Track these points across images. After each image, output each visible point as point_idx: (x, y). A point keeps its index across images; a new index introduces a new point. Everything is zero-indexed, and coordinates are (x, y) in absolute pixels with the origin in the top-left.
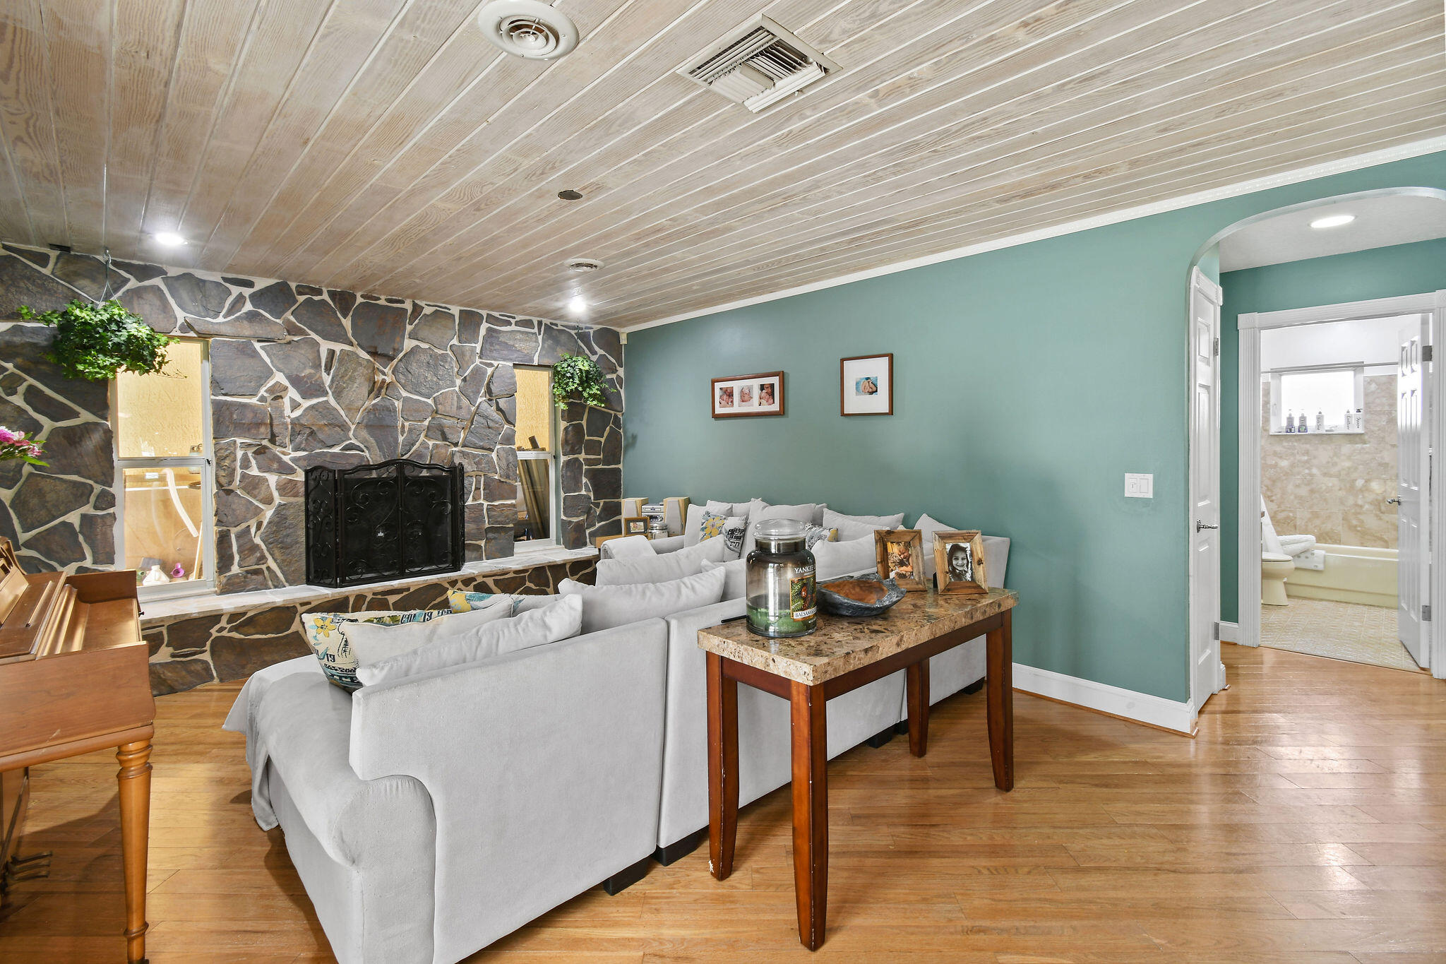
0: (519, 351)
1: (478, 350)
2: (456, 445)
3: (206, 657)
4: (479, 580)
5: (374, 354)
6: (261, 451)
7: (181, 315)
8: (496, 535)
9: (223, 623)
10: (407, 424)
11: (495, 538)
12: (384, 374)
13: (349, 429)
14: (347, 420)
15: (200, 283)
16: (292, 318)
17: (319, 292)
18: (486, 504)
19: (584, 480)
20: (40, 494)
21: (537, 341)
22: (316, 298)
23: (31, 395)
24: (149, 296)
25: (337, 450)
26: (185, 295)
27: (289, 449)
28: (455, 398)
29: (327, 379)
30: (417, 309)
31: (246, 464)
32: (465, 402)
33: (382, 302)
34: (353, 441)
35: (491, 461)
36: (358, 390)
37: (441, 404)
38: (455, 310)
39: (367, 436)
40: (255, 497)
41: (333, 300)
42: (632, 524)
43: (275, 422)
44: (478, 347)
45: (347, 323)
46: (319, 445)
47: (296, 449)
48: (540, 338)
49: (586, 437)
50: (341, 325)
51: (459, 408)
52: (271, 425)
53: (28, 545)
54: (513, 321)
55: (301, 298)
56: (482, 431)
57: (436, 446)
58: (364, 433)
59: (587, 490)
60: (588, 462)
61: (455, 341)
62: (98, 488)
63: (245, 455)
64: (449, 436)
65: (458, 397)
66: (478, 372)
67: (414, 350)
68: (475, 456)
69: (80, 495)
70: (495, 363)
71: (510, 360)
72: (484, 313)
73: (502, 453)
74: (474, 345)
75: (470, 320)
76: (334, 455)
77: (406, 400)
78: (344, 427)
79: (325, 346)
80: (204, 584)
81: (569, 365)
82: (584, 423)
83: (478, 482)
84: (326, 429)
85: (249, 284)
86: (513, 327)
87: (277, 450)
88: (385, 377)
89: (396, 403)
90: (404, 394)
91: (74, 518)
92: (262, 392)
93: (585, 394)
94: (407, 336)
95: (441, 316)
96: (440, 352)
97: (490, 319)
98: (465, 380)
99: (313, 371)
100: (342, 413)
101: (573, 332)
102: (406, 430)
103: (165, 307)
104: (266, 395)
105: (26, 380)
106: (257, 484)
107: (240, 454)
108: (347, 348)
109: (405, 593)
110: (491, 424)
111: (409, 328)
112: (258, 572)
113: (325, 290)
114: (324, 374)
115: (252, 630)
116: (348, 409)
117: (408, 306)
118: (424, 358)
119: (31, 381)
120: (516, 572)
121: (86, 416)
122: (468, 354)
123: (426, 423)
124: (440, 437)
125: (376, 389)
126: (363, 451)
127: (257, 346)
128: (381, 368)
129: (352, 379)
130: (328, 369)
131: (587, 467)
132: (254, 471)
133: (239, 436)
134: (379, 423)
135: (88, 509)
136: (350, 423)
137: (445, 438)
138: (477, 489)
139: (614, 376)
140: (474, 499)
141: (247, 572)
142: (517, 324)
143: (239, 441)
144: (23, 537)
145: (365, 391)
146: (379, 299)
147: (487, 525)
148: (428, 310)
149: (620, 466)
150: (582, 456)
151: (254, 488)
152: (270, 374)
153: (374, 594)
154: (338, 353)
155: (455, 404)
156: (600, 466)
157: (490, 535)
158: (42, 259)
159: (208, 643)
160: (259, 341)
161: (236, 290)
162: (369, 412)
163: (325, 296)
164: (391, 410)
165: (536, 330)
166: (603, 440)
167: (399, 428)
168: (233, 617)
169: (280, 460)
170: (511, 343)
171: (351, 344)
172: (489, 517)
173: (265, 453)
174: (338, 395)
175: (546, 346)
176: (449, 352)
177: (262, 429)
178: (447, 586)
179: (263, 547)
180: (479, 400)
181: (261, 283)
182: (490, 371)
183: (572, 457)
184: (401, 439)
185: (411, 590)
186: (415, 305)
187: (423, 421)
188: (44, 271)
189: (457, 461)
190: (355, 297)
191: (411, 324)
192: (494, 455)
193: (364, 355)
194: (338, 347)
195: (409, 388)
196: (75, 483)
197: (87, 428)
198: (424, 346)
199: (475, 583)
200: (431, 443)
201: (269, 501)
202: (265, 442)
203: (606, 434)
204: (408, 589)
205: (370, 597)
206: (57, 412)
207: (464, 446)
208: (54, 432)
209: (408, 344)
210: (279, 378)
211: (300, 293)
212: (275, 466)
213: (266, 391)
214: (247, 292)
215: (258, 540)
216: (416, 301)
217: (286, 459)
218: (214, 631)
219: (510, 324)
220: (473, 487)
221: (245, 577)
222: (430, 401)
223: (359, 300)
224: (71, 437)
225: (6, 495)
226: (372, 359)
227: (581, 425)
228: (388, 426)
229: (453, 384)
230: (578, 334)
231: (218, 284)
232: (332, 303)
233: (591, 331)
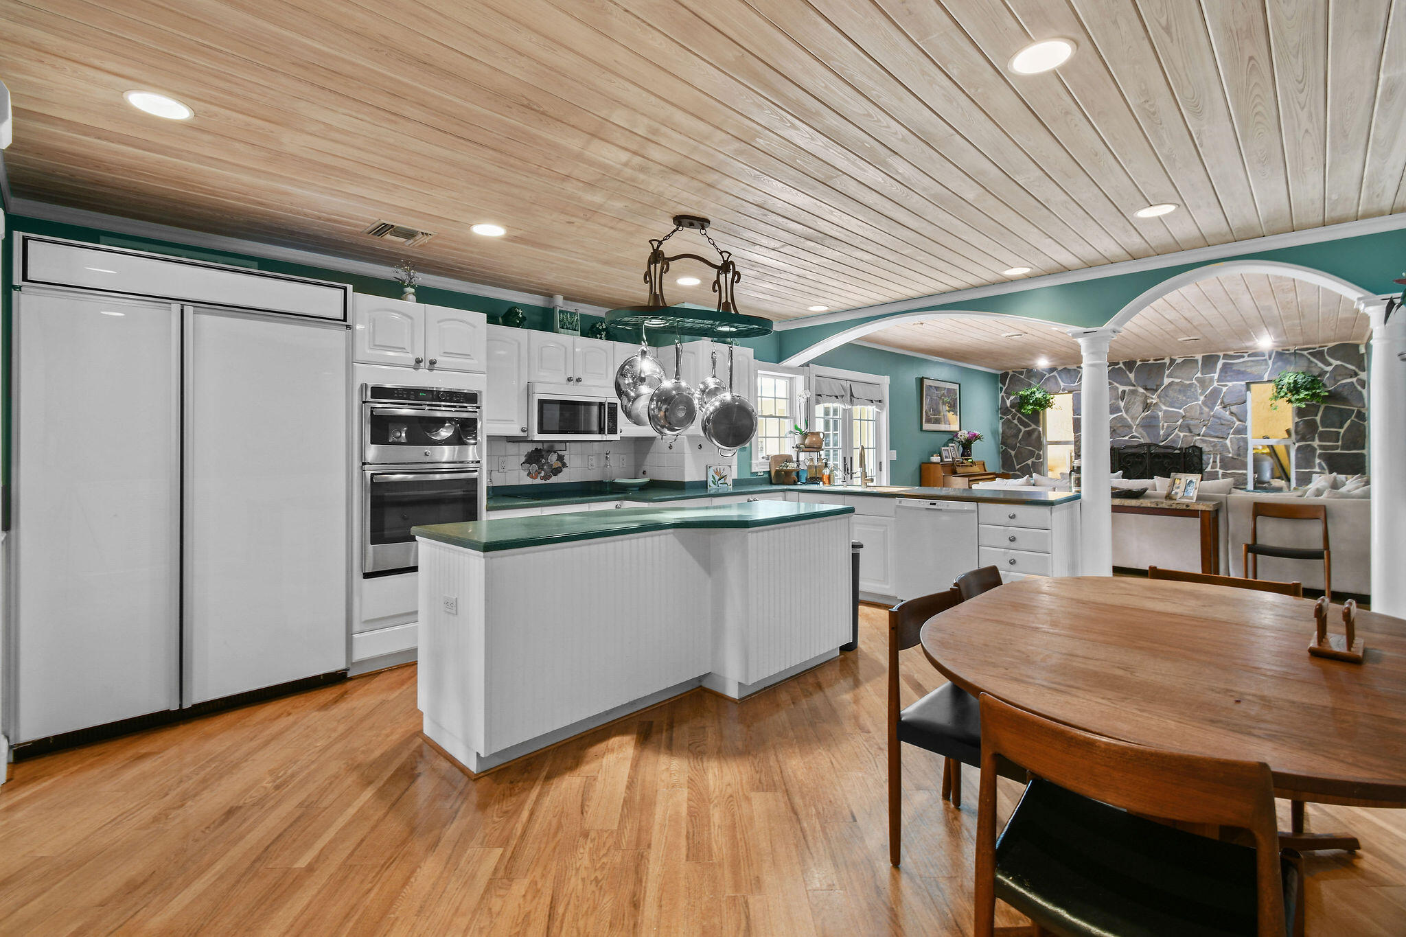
0: (1250, 373)
1: (1216, 378)
2: (1199, 435)
5: (1146, 389)
7: (1062, 384)
10: (1166, 424)
12: (1152, 398)
13: (1133, 428)
14: (1132, 423)
15: (1069, 370)
17: (1118, 364)
18: (1220, 471)
19: (1317, 461)
20: (1021, 453)
21: (1267, 364)
22: (1116, 367)
23: (1019, 419)
24: (1053, 380)
25: (1126, 438)
26: (1064, 376)
28: (1198, 408)
29: (1122, 404)
30: (1172, 361)
32: (1206, 409)
33: (1151, 362)
34: (1135, 433)
35: (1225, 446)
36: (1137, 408)
37: (1187, 412)
38: (1199, 357)
39: (1142, 431)
41: (1125, 366)
44: (1216, 376)
45: (1132, 376)
46: (1120, 436)
48: (1270, 362)
49: (1321, 429)
50: (1128, 377)
51: (1201, 413)
53: (1018, 470)
54: (1245, 355)
55: (1110, 369)
56: (1216, 427)
57: (1185, 436)
58: (1140, 430)
59: (1322, 467)
60: (1321, 447)
61: (1199, 375)
62: (1037, 452)
64: (1193, 430)
65: (1201, 407)
66: (1216, 392)
67: (1170, 384)
68: (1211, 442)
69: (1032, 454)
70: (1229, 384)
71: (1242, 380)
72: (1221, 354)
73: (1235, 440)
74: (1212, 375)
75: (1209, 361)
76: (1124, 440)
77: (1166, 411)
78: (1130, 427)
79: (1121, 388)
82: (1318, 418)
83: (1215, 458)
84: (1121, 428)
86: (1246, 359)
88: (1153, 400)
89: (1160, 413)
90: (1164, 408)
91: (1029, 462)
94: (1165, 377)
95: (1189, 362)
96: (1188, 383)
97: (1225, 356)
98: (1206, 397)
99: (1114, 401)
100: (1129, 420)
101: (1305, 353)
102: (1165, 427)
103: (1057, 382)
108: (1132, 388)
110: (1224, 422)
111: (1167, 372)
113: (1121, 362)
114: (1120, 402)
116: (1132, 418)
117: (1167, 361)
118: (1176, 387)
119: (1019, 415)
121: (1033, 426)
122: (1208, 381)
123: (1179, 423)
124: (1187, 431)
125: (1147, 407)
126: (1140, 438)
128: (1151, 396)
129: (1134, 403)
130: (1122, 400)
131: (1321, 451)
134: (1150, 424)
135: (1033, 459)
136: (1133, 425)
137: (1191, 432)
138: (1215, 461)
139: (1354, 380)
140: (1211, 467)
142: (1249, 356)
144: (1017, 467)
145: (1142, 408)
146: (1149, 360)
148: (1179, 361)
149: (1365, 452)
150: (1316, 443)
154: (1127, 391)
155: (1198, 412)
156: (1338, 451)
158: (1022, 373)
162: (1143, 419)
163: (1121, 365)
164: (1156, 418)
165: (1268, 357)
166: (1342, 431)
167: (1161, 426)
170: (1243, 369)
171: (1134, 386)
174: (1127, 412)
175: (1276, 367)
176: (1194, 381)
180: (1216, 407)
182: (1224, 389)
183: (1303, 443)
184: (1162, 432)
186: (1171, 359)
187: (1177, 422)
188: (1023, 377)
189: (1198, 444)
190: (1135, 362)
191: (1168, 370)
192: (1228, 442)
193: (1141, 390)
194: (1127, 388)
195: (1168, 405)
196: (1029, 449)
197: (1034, 430)
198: (1177, 380)
200: (1182, 434)
203: (1346, 426)
206: (1026, 425)
207: (1203, 436)
208: (1025, 431)
209: (1167, 381)
211: (1109, 366)
216: (1172, 357)
219: (1243, 357)
220: (1211, 461)
222: (1181, 411)
223: (1139, 363)
224: (1029, 433)
225: (1013, 453)
226: (1145, 392)
227: (1315, 421)
228: (1154, 426)
229: (1197, 400)
230: (1309, 353)
231: (1075, 370)
232: (1124, 368)
233: (1326, 349)
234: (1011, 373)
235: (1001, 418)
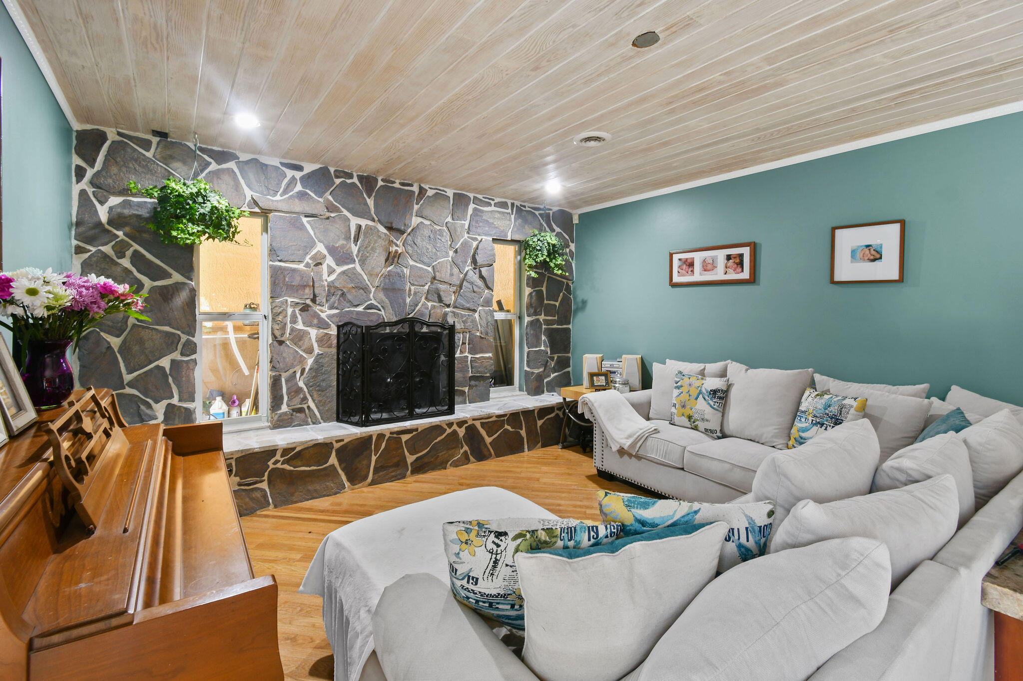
0: (497, 228)
1: (466, 227)
2: (448, 306)
3: (264, 485)
4: (470, 423)
5: (390, 228)
6: (305, 308)
7: (249, 194)
8: (477, 383)
9: (278, 457)
10: (413, 288)
11: (476, 386)
12: (397, 245)
13: (370, 292)
14: (369, 284)
15: (264, 167)
16: (330, 198)
17: (350, 176)
18: (470, 356)
19: (543, 338)
20: (141, 342)
21: (510, 220)
22: (349, 181)
23: (137, 258)
24: (226, 178)
25: (360, 309)
26: (251, 176)
27: (325, 308)
28: (449, 267)
29: (355, 249)
30: (422, 191)
31: (294, 320)
32: (456, 270)
33: (397, 185)
34: (373, 302)
35: (474, 321)
36: (378, 259)
37: (438, 271)
38: (450, 193)
39: (384, 298)
40: (300, 347)
41: (361, 183)
42: (595, 378)
43: (316, 285)
44: (467, 223)
45: (370, 202)
46: (348, 305)
47: (331, 308)
48: (513, 217)
49: (545, 302)
50: (366, 204)
51: (452, 275)
52: (313, 286)
53: (131, 384)
54: (493, 203)
55: (338, 181)
56: (468, 294)
57: (433, 307)
58: (381, 295)
59: (545, 346)
60: (547, 322)
61: (449, 219)
62: (184, 338)
63: (294, 312)
64: (444, 299)
65: (451, 266)
66: (465, 245)
67: (419, 226)
68: (462, 316)
69: (171, 341)
70: (479, 238)
71: (490, 235)
72: (471, 195)
73: (482, 313)
74: (463, 222)
75: (461, 200)
76: (358, 313)
77: (412, 268)
78: (366, 289)
79: (354, 221)
80: (259, 419)
81: (539, 240)
82: (544, 289)
83: (464, 338)
84: (354, 291)
85: (299, 168)
86: (493, 208)
87: (317, 308)
88: (398, 248)
89: (405, 270)
90: (411, 263)
91: (165, 362)
92: (307, 259)
93: (552, 265)
94: (414, 214)
95: (440, 197)
96: (438, 228)
97: (476, 200)
98: (456, 251)
99: (345, 242)
100: (365, 277)
101: (537, 213)
102: (412, 293)
103: (237, 187)
104: (310, 262)
105: (132, 246)
106: (302, 337)
107: (290, 311)
108: (370, 223)
109: (414, 433)
110: (475, 289)
111: (416, 207)
112: (301, 410)
113: (355, 175)
114: (353, 245)
115: (300, 463)
116: (370, 275)
117: (415, 188)
118: (427, 232)
119: (136, 247)
120: (499, 416)
121: (177, 277)
122: (459, 230)
123: (427, 287)
124: (437, 300)
125: (392, 258)
126: (380, 310)
127: (305, 220)
128: (395, 241)
129: (373, 249)
130: (356, 240)
131: (545, 327)
132: (300, 326)
133: (289, 297)
134: (392, 287)
135: (176, 356)
136: (371, 286)
137: (440, 300)
138: (464, 343)
139: (568, 251)
140: (461, 352)
141: (293, 410)
142: (495, 205)
143: (290, 300)
144: (127, 378)
145: (383, 259)
146: (394, 182)
147: (470, 375)
148: (430, 193)
149: (570, 326)
150: (542, 318)
151: (300, 340)
152: (313, 245)
153: (391, 433)
154: (363, 227)
155: (449, 272)
156: (555, 326)
157: (473, 383)
158: (147, 145)
159: (266, 474)
160: (306, 216)
161: (290, 173)
162: (385, 277)
163: (355, 180)
165: (509, 211)
166: (557, 304)
167: (407, 291)
168: (286, 451)
169: (318, 317)
170: (491, 221)
171: (373, 220)
172: (472, 368)
173: (308, 310)
174: (363, 262)
175: (517, 223)
176: (445, 228)
177: (307, 291)
178: (446, 427)
179: (305, 389)
180: (467, 268)
181: (309, 168)
182: (475, 244)
183: (534, 318)
184: (408, 300)
185: (419, 430)
186: (421, 188)
187: (424, 286)
188: (147, 154)
189: (450, 320)
190: (377, 180)
191: (417, 204)
192: (477, 315)
193: (382, 229)
194: (364, 222)
195: (415, 258)
196: (167, 333)
197: (177, 287)
198: (427, 222)
199: (466, 425)
200: (430, 304)
201: (310, 351)
202: (308, 302)
203: (560, 299)
204: (417, 430)
205: (388, 435)
206: (155, 273)
207: (455, 307)
208: (152, 290)
209: (415, 221)
210: (320, 248)
211: (337, 177)
212: (315, 321)
213: (311, 259)
214: (298, 175)
215: (301, 384)
216: (422, 185)
217: (323, 315)
218: (270, 463)
219: (490, 205)
220: (461, 342)
221: (292, 415)
222: (430, 269)
223: (380, 183)
224: (165, 295)
225: (115, 342)
226: (388, 233)
227: (542, 291)
228: (399, 290)
229: (447, 255)
230: (540, 214)
231: (277, 168)
232: (360, 186)
233: (551, 212)
234: (112, 135)
235: (79, 250)
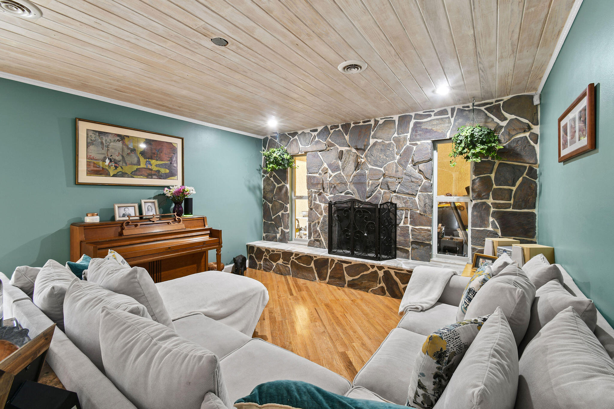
0: (436, 132)
1: (409, 137)
2: (395, 192)
3: (289, 266)
4: (386, 269)
5: (357, 149)
6: (320, 194)
7: (301, 147)
8: (417, 246)
9: (293, 256)
10: (371, 182)
11: (417, 248)
12: (362, 158)
13: (347, 185)
15: (305, 134)
16: (330, 140)
17: (337, 127)
18: (411, 227)
19: (491, 219)
20: (275, 206)
21: (449, 122)
22: (337, 130)
23: (274, 177)
24: (294, 142)
25: (343, 194)
26: (302, 139)
27: (328, 194)
28: (395, 166)
29: (340, 163)
30: (376, 122)
31: (315, 200)
32: (400, 168)
33: (361, 124)
34: (349, 190)
35: (414, 202)
36: (351, 166)
37: (387, 170)
38: (396, 118)
39: (354, 188)
40: (317, 212)
41: (343, 128)
43: (324, 183)
44: (409, 135)
45: (347, 137)
46: (337, 192)
47: (331, 194)
48: (452, 120)
49: (495, 186)
50: (345, 139)
51: (397, 171)
52: (323, 184)
53: (273, 220)
54: (432, 114)
55: (332, 131)
56: (408, 184)
57: (385, 193)
58: (352, 187)
59: (494, 226)
60: (495, 205)
61: (396, 135)
62: (285, 205)
63: (315, 195)
64: (390, 187)
65: (396, 166)
66: (408, 150)
67: (375, 144)
68: (403, 199)
69: (282, 206)
70: (419, 143)
71: (429, 139)
72: (413, 114)
73: (421, 197)
74: (406, 134)
75: (404, 120)
76: (342, 196)
77: (372, 169)
78: (345, 184)
79: (340, 149)
82: (493, 176)
83: (407, 214)
84: (339, 185)
85: (316, 130)
86: (433, 117)
87: (325, 194)
88: (362, 159)
89: (367, 172)
90: (370, 167)
91: (280, 214)
92: (320, 171)
94: (371, 137)
95: (389, 122)
96: (387, 142)
97: (418, 116)
98: (400, 156)
99: (335, 161)
100: (345, 178)
101: (483, 108)
102: (370, 184)
103: (297, 145)
104: (321, 172)
106: (318, 207)
107: (313, 195)
108: (348, 148)
109: (349, 264)
110: (414, 180)
111: (372, 133)
112: (318, 241)
113: (340, 125)
115: (300, 262)
116: (347, 176)
117: (372, 122)
118: (378, 147)
119: (274, 173)
121: (283, 183)
122: (402, 140)
123: (380, 181)
124: (387, 188)
125: (358, 166)
126: (352, 195)
127: (319, 153)
128: (361, 155)
129: (349, 162)
130: (341, 160)
131: (494, 209)
132: (318, 202)
133: (313, 189)
134: (359, 182)
135: (283, 211)
136: (348, 182)
137: (389, 189)
138: (406, 217)
139: (527, 134)
140: (404, 223)
141: (315, 240)
142: (435, 115)
143: (313, 190)
144: (273, 218)
145: (353, 168)
146: (360, 123)
147: (412, 240)
148: (381, 122)
149: (535, 211)
150: (490, 201)
151: (317, 209)
152: (322, 164)
153: (338, 261)
154: (344, 151)
155: (395, 170)
156: (511, 210)
157: (414, 246)
158: (276, 138)
159: (290, 261)
160: (320, 152)
161: (313, 134)
162: (354, 176)
163: (340, 128)
164: (363, 175)
165: (450, 115)
166: (514, 189)
167: (367, 184)
169: (325, 198)
170: (430, 128)
171: (349, 146)
172: (412, 235)
173: (321, 195)
174: (343, 169)
175: (456, 124)
176: (392, 141)
177: (319, 186)
178: (370, 267)
179: (320, 232)
180: (409, 165)
181: (320, 129)
182: (415, 148)
183: (479, 201)
184: (368, 189)
187: (378, 180)
188: (276, 141)
189: (394, 201)
190: (350, 124)
191: (373, 131)
192: (417, 199)
193: (354, 150)
194: (344, 149)
195: (372, 163)
196: (281, 203)
197: (283, 186)
198: (380, 141)
199: (384, 270)
200: (382, 191)
201: (321, 214)
202: (322, 191)
203: (518, 183)
205: (336, 262)
206: (278, 182)
207: (398, 193)
208: (278, 188)
209: (372, 141)
210: (325, 165)
211: (331, 129)
212: (324, 200)
213: (321, 171)
214: (316, 133)
215: (318, 229)
216: (376, 119)
217: (327, 197)
218: (291, 258)
219: (430, 116)
220: (404, 217)
221: (314, 242)
222: (382, 169)
223: (352, 125)
224: (280, 189)
225: (270, 205)
226: (357, 152)
227: (490, 178)
228: (362, 183)
229: (394, 158)
230: (486, 109)
231: (309, 133)
232: (342, 130)
233: (501, 103)
234: (270, 138)
235: (263, 176)
